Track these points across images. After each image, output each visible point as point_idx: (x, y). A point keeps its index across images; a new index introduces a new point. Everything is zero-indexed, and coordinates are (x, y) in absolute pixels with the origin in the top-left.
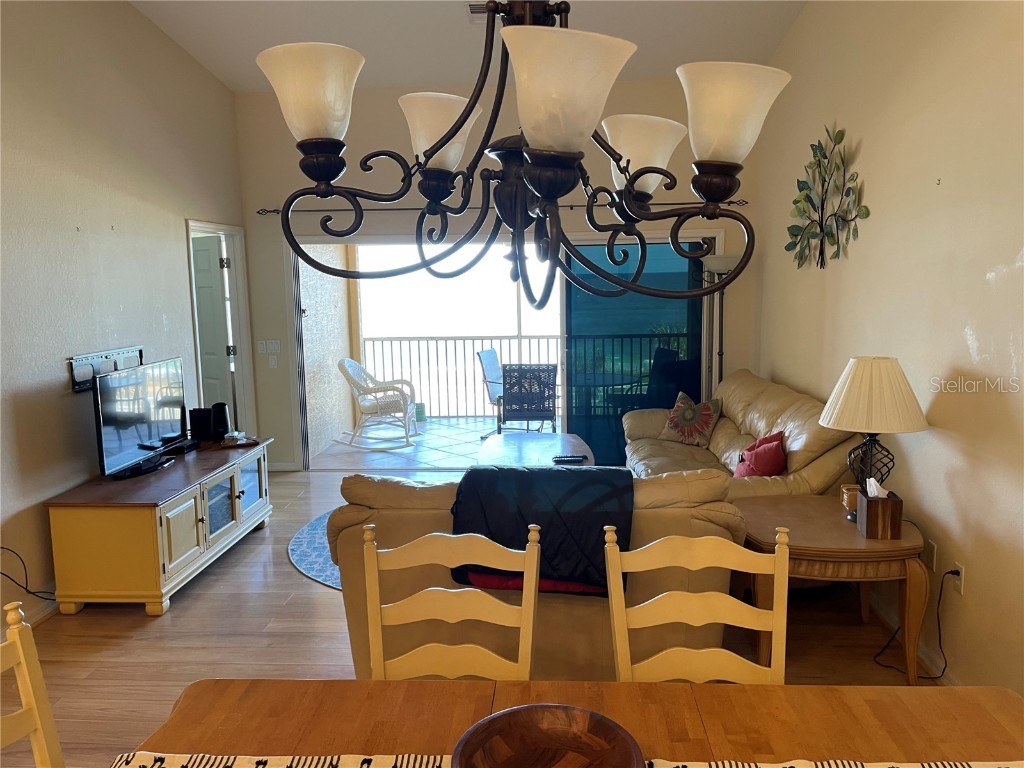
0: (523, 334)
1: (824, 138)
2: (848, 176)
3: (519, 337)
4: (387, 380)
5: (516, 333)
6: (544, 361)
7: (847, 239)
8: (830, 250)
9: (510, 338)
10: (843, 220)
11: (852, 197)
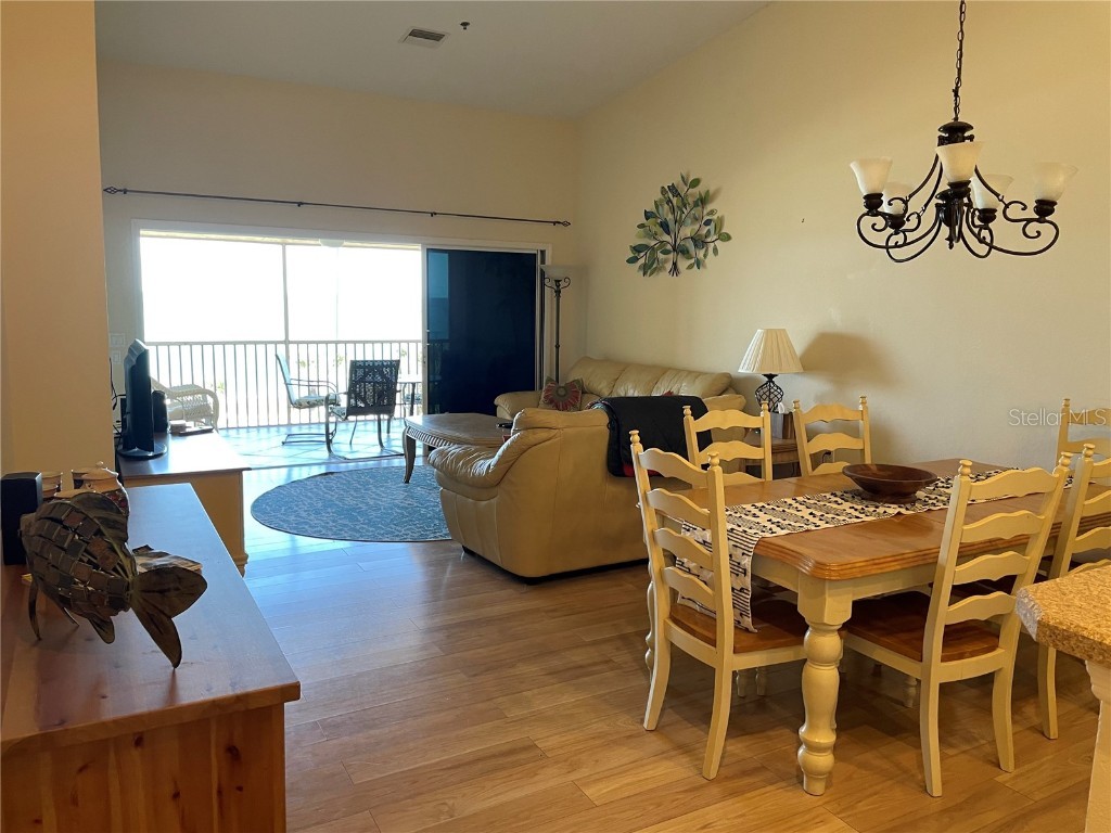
0: (290, 339)
1: (677, 181)
2: (705, 212)
3: (287, 342)
4: (184, 383)
5: (283, 339)
6: (387, 357)
7: (705, 256)
8: (683, 264)
9: (276, 343)
10: (700, 242)
11: (712, 227)
